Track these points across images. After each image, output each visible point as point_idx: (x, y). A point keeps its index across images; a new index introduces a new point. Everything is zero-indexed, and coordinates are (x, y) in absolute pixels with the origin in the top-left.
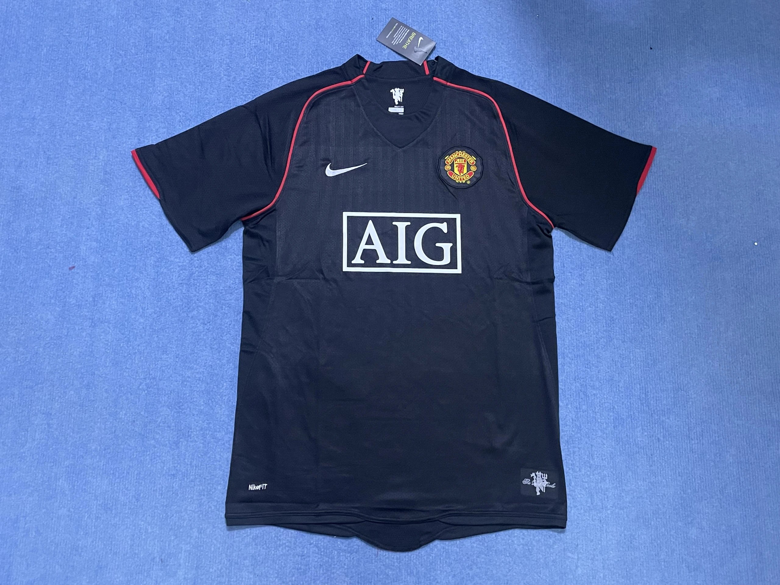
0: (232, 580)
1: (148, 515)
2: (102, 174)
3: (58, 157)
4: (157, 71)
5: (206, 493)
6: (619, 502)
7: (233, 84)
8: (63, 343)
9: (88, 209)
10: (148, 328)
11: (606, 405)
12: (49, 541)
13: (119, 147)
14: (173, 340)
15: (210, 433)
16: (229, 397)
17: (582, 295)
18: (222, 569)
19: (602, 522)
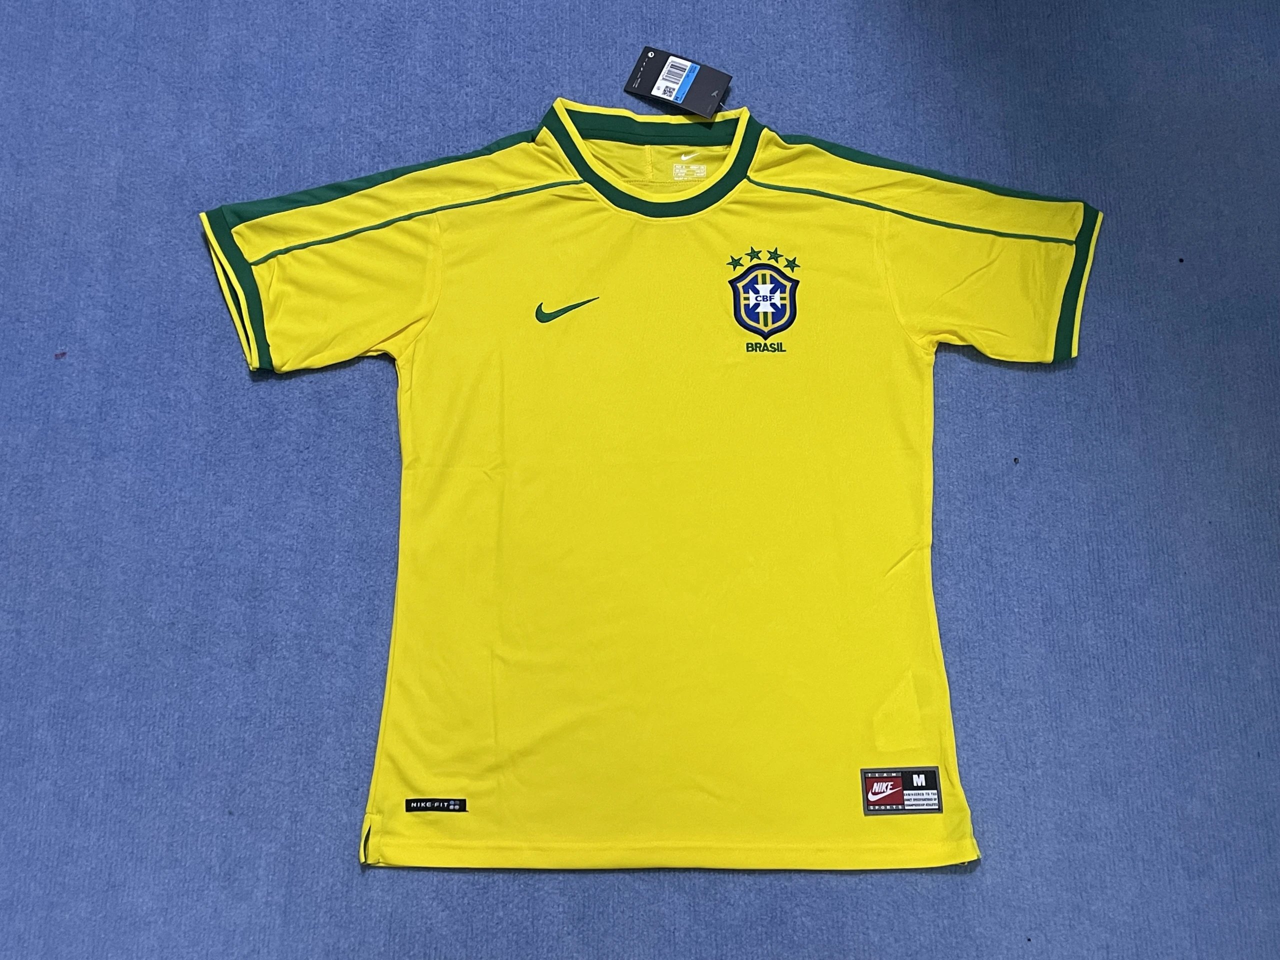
0: (354, 905)
1: (198, 790)
2: (115, 193)
3: (35, 164)
4: (212, 13)
5: (304, 751)
6: (1057, 755)
7: (348, 33)
8: (44, 486)
9: (89, 252)
10: (198, 459)
11: (1029, 582)
12: (19, 839)
13: (145, 145)
14: (244, 480)
15: (312, 643)
16: (346, 578)
17: (979, 389)
18: (334, 885)
19: (1028, 790)
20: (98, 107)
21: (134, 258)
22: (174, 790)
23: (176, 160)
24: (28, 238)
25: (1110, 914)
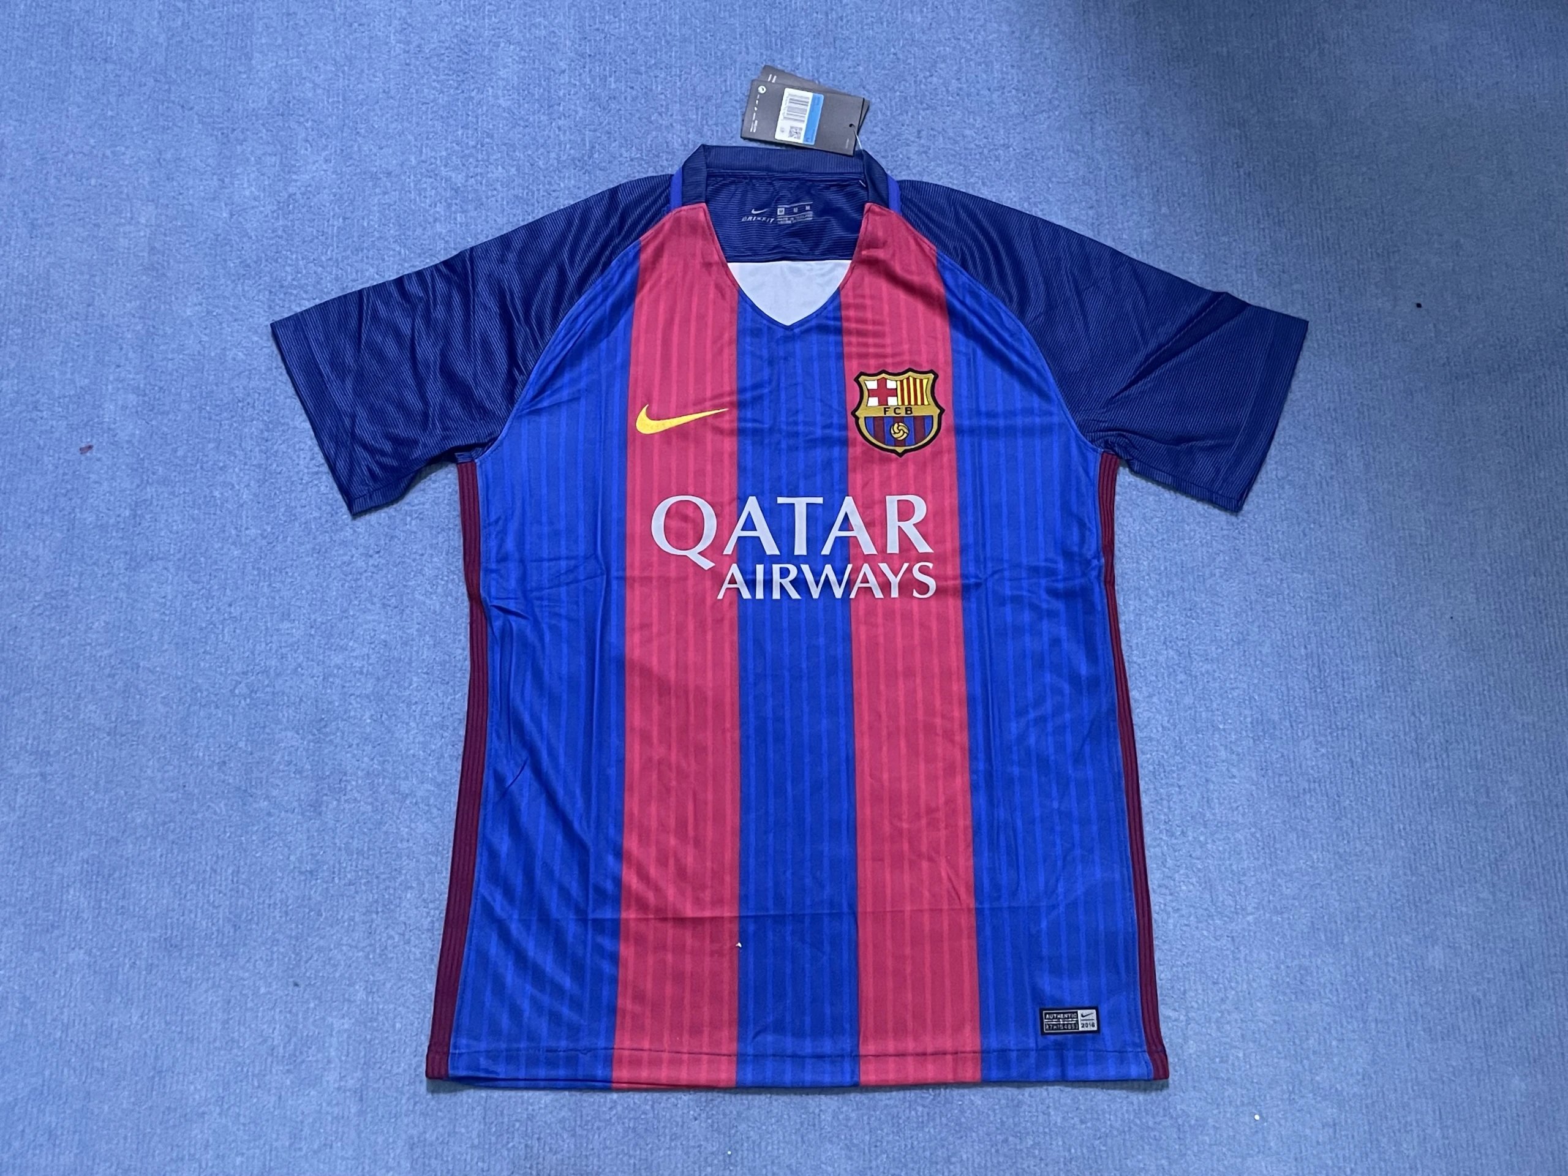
20: (124, 154)
21: (169, 331)
22: (229, 958)
23: (218, 214)
24: (45, 311)
25: (1338, 1086)
